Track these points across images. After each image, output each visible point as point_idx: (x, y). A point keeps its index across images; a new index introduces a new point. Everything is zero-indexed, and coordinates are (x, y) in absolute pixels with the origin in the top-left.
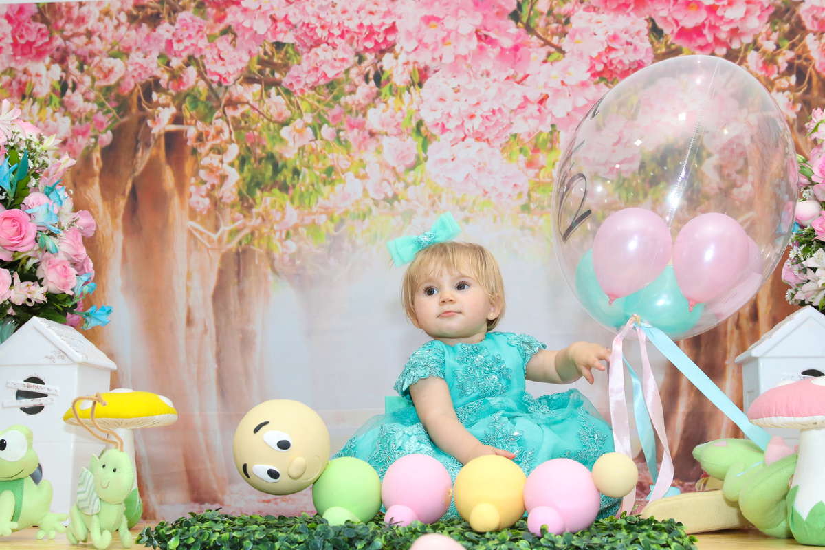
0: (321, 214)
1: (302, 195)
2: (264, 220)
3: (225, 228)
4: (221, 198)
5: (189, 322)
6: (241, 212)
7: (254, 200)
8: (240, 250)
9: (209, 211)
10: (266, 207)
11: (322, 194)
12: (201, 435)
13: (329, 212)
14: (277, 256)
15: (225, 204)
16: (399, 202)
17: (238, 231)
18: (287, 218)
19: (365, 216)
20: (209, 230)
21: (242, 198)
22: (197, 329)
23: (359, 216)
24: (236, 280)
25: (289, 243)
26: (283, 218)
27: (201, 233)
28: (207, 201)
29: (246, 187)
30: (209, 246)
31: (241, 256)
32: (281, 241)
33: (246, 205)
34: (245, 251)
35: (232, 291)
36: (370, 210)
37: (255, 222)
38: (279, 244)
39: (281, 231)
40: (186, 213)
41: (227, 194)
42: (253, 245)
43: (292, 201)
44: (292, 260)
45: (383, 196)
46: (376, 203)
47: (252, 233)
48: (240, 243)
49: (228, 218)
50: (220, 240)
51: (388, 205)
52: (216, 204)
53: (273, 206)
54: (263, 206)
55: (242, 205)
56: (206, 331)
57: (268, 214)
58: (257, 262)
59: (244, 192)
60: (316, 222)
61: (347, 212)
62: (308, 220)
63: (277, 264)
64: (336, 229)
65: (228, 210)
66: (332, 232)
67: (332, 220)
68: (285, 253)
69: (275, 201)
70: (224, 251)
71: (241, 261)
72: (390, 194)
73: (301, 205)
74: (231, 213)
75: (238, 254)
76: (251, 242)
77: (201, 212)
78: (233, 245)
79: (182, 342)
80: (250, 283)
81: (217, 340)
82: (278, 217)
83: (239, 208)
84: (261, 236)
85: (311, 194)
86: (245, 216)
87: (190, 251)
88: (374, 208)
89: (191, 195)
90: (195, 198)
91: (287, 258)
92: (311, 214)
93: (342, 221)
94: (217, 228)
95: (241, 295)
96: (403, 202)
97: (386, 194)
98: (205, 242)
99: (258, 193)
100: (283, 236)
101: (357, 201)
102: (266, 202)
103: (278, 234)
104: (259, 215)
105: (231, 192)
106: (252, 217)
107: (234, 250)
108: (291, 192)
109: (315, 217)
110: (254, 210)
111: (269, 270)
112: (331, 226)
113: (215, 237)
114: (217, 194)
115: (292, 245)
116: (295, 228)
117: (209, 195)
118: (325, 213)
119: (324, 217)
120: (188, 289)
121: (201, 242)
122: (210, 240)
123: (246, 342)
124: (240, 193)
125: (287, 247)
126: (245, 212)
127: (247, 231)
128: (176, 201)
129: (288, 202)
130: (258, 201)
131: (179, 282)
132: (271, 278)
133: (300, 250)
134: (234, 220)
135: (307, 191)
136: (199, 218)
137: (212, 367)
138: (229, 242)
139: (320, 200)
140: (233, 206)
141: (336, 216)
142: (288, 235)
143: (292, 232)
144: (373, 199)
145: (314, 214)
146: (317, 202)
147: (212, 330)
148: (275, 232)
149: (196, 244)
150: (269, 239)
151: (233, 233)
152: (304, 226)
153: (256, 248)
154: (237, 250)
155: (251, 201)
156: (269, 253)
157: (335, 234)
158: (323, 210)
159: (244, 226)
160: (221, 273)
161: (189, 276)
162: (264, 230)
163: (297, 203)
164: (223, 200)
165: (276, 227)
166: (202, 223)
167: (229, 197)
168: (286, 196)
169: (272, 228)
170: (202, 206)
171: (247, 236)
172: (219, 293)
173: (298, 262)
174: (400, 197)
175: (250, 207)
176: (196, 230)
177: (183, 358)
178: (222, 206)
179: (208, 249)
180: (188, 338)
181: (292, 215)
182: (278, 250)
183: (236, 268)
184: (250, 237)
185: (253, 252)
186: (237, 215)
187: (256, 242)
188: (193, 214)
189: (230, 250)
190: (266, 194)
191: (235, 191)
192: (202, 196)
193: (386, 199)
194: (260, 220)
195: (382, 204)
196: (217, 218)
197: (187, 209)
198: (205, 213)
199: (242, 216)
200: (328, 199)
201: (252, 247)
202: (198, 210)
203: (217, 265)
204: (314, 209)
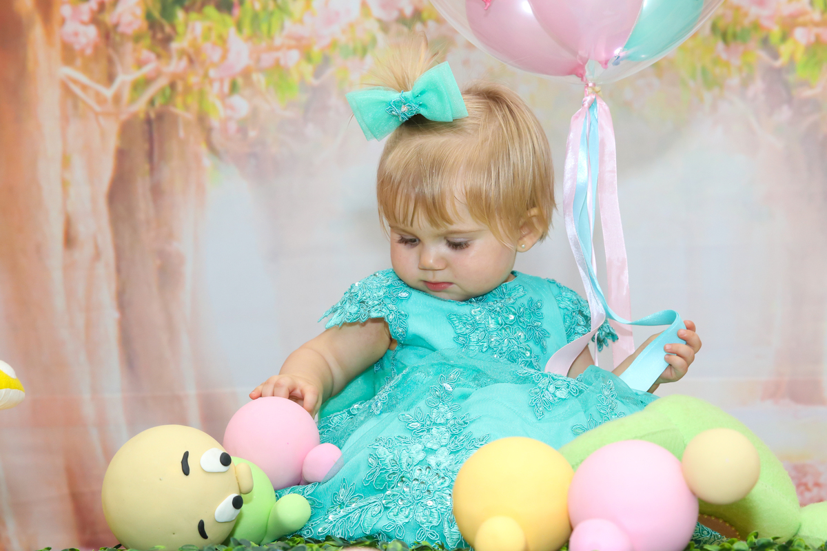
0: (290, 48)
1: (255, 18)
2: (191, 61)
3: (125, 77)
4: (116, 25)
5: (69, 240)
6: (151, 49)
7: (173, 27)
8: (153, 115)
9: (96, 48)
10: (195, 39)
11: (290, 14)
12: (94, 435)
13: (303, 46)
14: (215, 122)
15: (123, 35)
16: (424, 23)
17: (148, 81)
18: (232, 57)
19: (365, 51)
20: (98, 82)
21: (153, 24)
22: (83, 253)
23: (355, 51)
24: (147, 167)
25: (236, 100)
26: (224, 57)
27: (84, 88)
28: (92, 32)
29: (158, 6)
30: (98, 108)
31: (155, 126)
32: (223, 97)
33: (159, 35)
34: (160, 117)
35: (142, 186)
36: (374, 41)
37: (176, 65)
38: (218, 104)
39: (222, 80)
40: (56, 53)
41: (127, 18)
42: (174, 105)
43: (239, 26)
44: (242, 130)
45: (395, 14)
46: (385, 27)
47: (173, 86)
48: (152, 102)
49: (129, 59)
50: (117, 99)
51: (405, 29)
52: (108, 35)
53: (206, 37)
54: (189, 37)
55: (154, 37)
56: (97, 255)
57: (198, 51)
58: (182, 133)
59: (156, 14)
60: (282, 62)
61: (333, 44)
62: (267, 59)
63: (217, 138)
64: (317, 74)
65: (129, 47)
66: (310, 79)
67: (307, 57)
68: (228, 119)
69: (210, 29)
70: (124, 117)
71: (155, 135)
72: (408, 11)
73: (255, 35)
74: (135, 50)
75: (149, 121)
76: (170, 100)
77: (82, 51)
78: (140, 106)
79: (57, 275)
80: (170, 172)
81: (118, 270)
82: (216, 56)
83: (147, 41)
84: (188, 90)
85: (271, 14)
86: (159, 56)
87: (65, 119)
88: (380, 36)
89: (63, 21)
90: (70, 27)
91: (233, 127)
92: (272, 48)
93: (326, 60)
94: (110, 78)
95: (157, 192)
96: (431, 24)
97: (401, 11)
98: (91, 102)
99: (180, 15)
100: (226, 88)
101: (351, 25)
102: (193, 29)
103: (217, 85)
104: (183, 53)
105: (134, 14)
106: (170, 57)
107: (142, 116)
108: (237, 12)
109: (279, 54)
110: (175, 45)
111: (203, 148)
112: (308, 69)
113: (108, 93)
114: (109, 18)
115: (241, 105)
116: (246, 74)
117: (95, 20)
118: (297, 47)
119: (295, 55)
120: (65, 184)
121: (84, 102)
122: (100, 100)
123: (168, 272)
124: (149, 16)
125: (232, 108)
126: (159, 49)
127: (163, 82)
128: (37, 32)
129: (232, 30)
130: (180, 29)
131: (49, 173)
132: (207, 161)
133: (255, 112)
134: (140, 64)
135: (265, 8)
136: (79, 62)
137: (110, 317)
138: (133, 101)
139: (288, 23)
140: (137, 38)
141: (316, 51)
142: (234, 88)
143: (240, 81)
144: (379, 21)
145: (278, 49)
146: (282, 27)
147: (109, 254)
148: (211, 82)
149: (76, 107)
150: (202, 95)
151: (139, 86)
152: (261, 70)
153: (178, 109)
154: (147, 114)
155: (168, 29)
156: (202, 119)
157: (315, 82)
158: (293, 43)
159: (158, 74)
160: (122, 155)
161: (66, 163)
162: (193, 80)
163: (247, 30)
164: (121, 29)
165: (212, 73)
166: (86, 70)
167: (130, 24)
168: (229, 20)
169: (206, 75)
170: (83, 40)
171: (162, 91)
172: (119, 192)
173: (252, 134)
174: (425, 15)
175: (167, 40)
176: (75, 82)
177: (59, 302)
178: (118, 38)
179: (97, 114)
180: (68, 268)
181: (240, 52)
182: (217, 113)
183: (146, 146)
184: (168, 91)
185: (174, 119)
186: (146, 54)
187: (179, 100)
188: (69, 54)
189: (135, 115)
190: (194, 16)
191: (140, 12)
192: (83, 23)
193: (402, 20)
194: (184, 63)
195: (394, 28)
196: (110, 61)
197: (58, 46)
198: (89, 51)
199: (153, 56)
200: (301, 21)
201: (172, 109)
202: (77, 47)
203: (113, 142)
204: (278, 41)
